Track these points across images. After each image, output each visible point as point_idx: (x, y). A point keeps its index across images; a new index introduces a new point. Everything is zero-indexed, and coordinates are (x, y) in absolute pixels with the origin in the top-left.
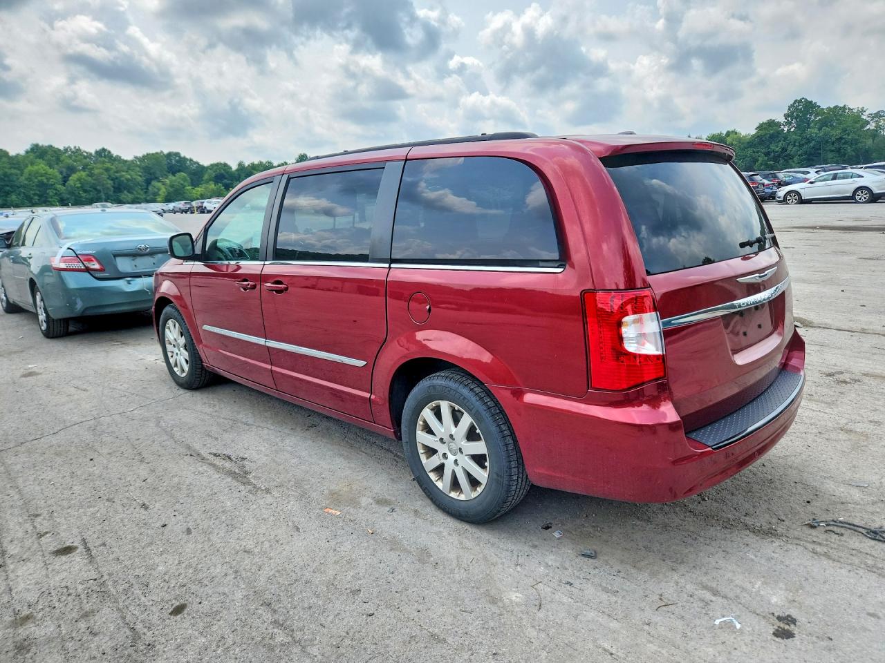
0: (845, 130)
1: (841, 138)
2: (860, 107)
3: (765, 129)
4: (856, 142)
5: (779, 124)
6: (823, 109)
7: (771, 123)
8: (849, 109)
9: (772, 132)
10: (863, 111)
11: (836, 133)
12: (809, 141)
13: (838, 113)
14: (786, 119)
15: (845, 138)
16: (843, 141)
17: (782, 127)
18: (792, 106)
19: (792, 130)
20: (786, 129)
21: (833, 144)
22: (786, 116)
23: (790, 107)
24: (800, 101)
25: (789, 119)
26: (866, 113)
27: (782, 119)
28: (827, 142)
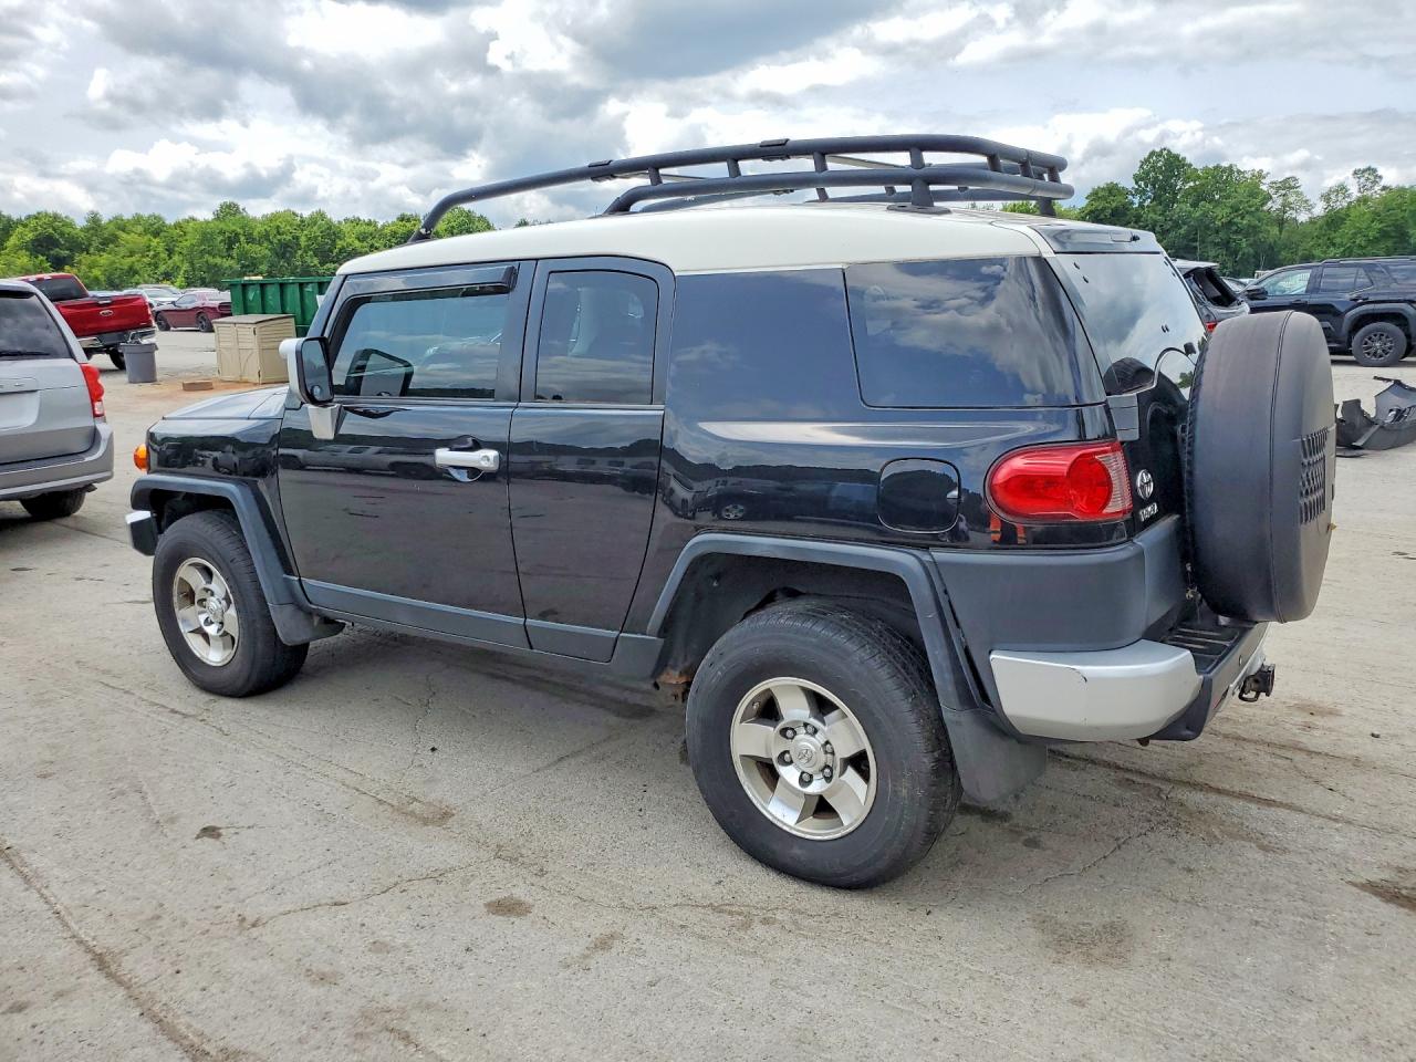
0: (1235, 209)
1: (1230, 223)
2: (1257, 170)
3: (1104, 198)
4: (1253, 230)
5: (1124, 192)
6: (1196, 170)
7: (1112, 190)
8: (1239, 171)
9: (1114, 205)
10: (1260, 175)
11: (1222, 213)
12: (1177, 225)
13: (1222, 178)
14: (1137, 183)
15: (1236, 224)
16: (1234, 228)
17: (1130, 197)
18: (1147, 161)
19: (1146, 204)
20: (1137, 201)
21: (1217, 232)
22: (1137, 179)
23: (1142, 164)
24: (1160, 155)
25: (1142, 183)
26: (1267, 181)
27: (1130, 184)
28: (1207, 228)
